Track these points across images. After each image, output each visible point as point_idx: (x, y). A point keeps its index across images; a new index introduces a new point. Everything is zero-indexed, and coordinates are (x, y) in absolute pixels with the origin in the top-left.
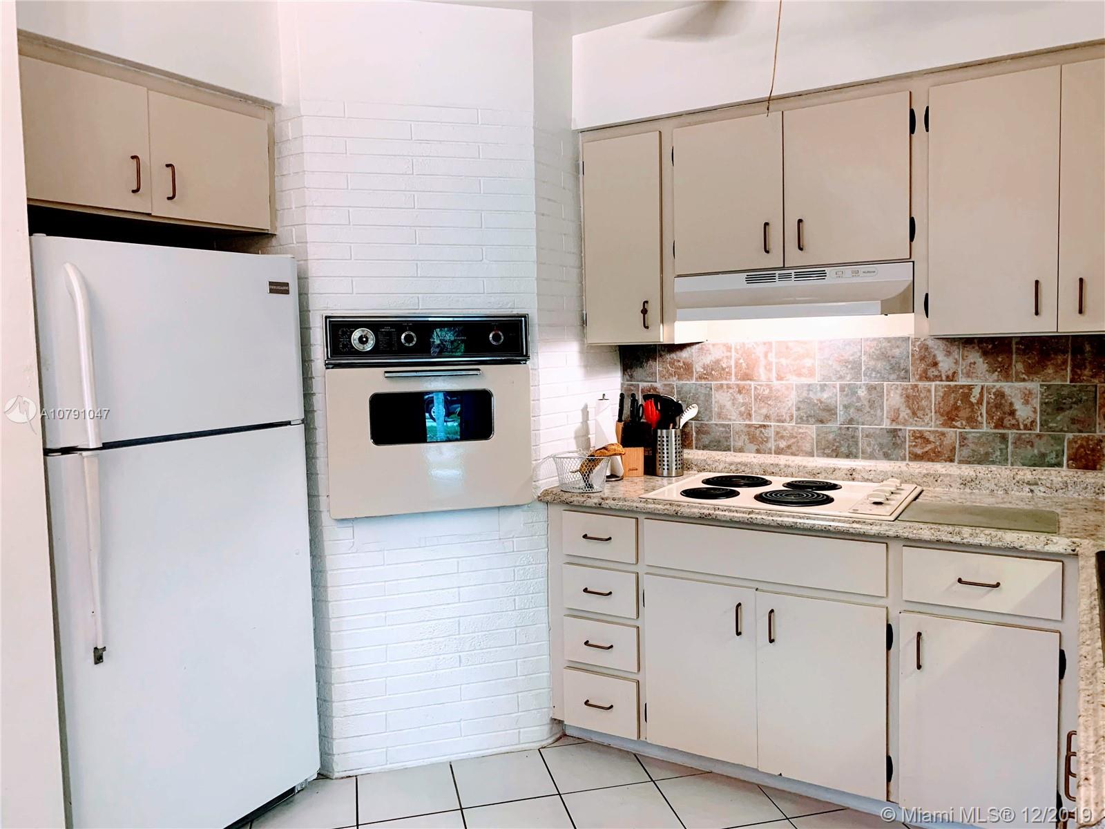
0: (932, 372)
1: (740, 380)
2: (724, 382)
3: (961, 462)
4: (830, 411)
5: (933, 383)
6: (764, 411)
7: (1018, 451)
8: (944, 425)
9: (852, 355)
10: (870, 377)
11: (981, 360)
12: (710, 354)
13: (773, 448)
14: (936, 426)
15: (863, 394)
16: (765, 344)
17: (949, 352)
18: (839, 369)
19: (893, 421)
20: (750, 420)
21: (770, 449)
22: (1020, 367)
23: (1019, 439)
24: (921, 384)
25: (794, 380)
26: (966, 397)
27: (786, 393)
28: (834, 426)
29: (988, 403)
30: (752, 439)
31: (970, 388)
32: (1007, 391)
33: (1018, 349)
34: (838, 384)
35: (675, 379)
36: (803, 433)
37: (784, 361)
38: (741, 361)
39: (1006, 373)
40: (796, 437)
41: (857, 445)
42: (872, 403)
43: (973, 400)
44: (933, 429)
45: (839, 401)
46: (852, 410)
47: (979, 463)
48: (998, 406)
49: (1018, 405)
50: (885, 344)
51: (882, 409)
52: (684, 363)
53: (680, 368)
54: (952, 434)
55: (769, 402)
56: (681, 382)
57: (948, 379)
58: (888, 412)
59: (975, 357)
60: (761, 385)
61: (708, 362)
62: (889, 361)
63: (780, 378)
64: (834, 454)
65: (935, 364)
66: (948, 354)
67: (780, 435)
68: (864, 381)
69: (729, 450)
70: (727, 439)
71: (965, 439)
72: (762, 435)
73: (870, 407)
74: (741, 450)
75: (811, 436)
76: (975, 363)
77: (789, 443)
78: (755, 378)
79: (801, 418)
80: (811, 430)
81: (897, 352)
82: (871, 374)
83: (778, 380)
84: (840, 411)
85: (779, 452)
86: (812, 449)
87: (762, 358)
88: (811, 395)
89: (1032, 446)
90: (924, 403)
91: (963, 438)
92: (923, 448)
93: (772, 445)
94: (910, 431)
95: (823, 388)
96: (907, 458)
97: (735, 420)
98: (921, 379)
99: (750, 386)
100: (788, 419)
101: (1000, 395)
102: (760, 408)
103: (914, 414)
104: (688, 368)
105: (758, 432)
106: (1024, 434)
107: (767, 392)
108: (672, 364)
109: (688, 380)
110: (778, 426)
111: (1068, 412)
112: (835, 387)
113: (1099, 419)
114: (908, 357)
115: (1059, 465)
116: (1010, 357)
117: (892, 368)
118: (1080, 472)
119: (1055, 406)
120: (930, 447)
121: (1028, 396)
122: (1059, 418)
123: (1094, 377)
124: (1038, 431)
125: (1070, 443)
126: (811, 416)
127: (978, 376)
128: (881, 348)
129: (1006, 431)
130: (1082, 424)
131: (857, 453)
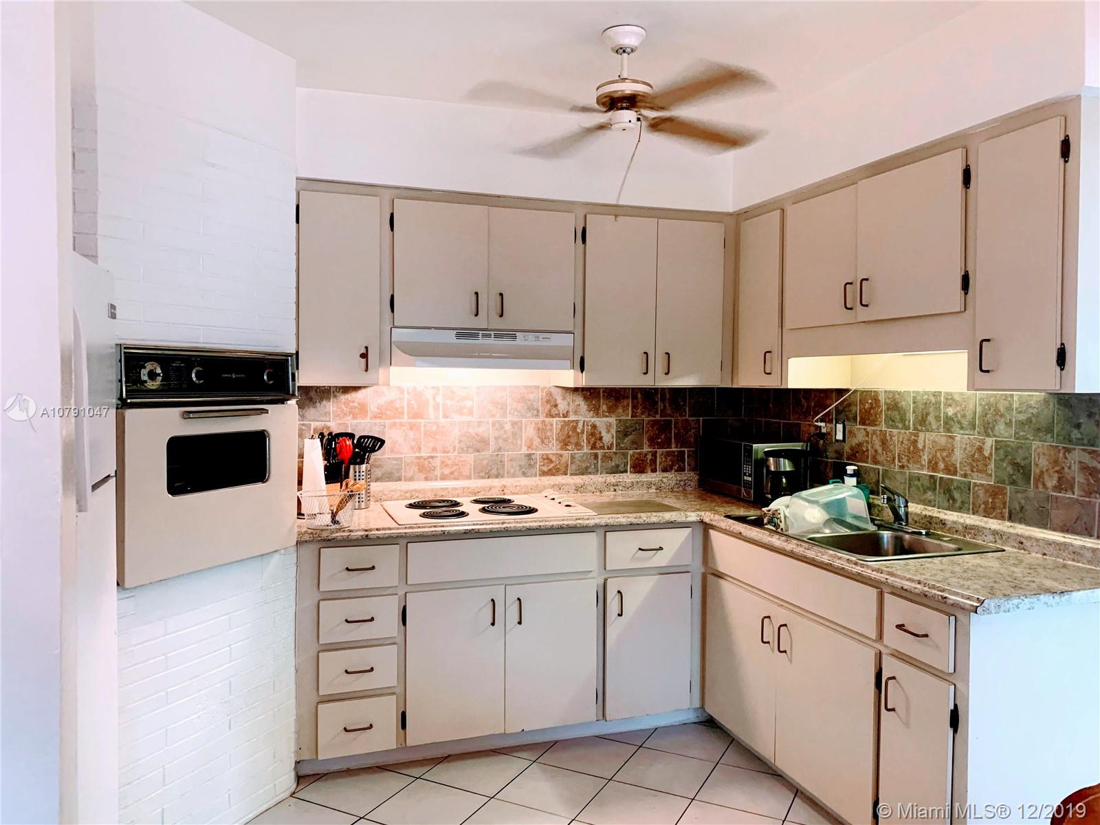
0: (554, 411)
1: (412, 418)
2: (397, 420)
3: (571, 474)
4: (485, 442)
5: (555, 419)
6: (432, 445)
7: (604, 464)
8: (562, 449)
9: (501, 398)
10: (513, 414)
11: (583, 403)
12: (383, 396)
13: (439, 475)
14: (557, 450)
15: (508, 428)
16: (433, 388)
17: (564, 397)
18: (491, 409)
19: (529, 447)
20: (419, 453)
21: (436, 476)
22: (604, 407)
23: (605, 456)
24: (547, 420)
25: (457, 418)
26: (575, 428)
27: (451, 428)
28: (487, 453)
29: (587, 432)
30: (421, 469)
31: (577, 422)
32: (598, 424)
33: (604, 395)
34: (491, 420)
35: (349, 418)
36: (463, 461)
37: (448, 402)
38: (413, 402)
39: (596, 410)
40: (457, 465)
41: (504, 468)
42: (514, 435)
43: (579, 431)
44: (554, 452)
45: (491, 434)
46: (500, 441)
47: (583, 474)
48: (593, 434)
49: (604, 434)
50: (523, 391)
51: (522, 440)
52: (359, 404)
53: (355, 408)
54: (566, 454)
55: (437, 437)
56: (355, 421)
57: (564, 416)
58: (525, 442)
59: (579, 401)
60: (430, 423)
61: (383, 403)
62: (527, 403)
63: (445, 416)
64: (487, 476)
65: (556, 406)
66: (564, 399)
67: (445, 464)
68: (509, 418)
69: (400, 480)
70: (399, 470)
71: (574, 458)
72: (429, 465)
73: (513, 437)
74: (411, 479)
75: (470, 463)
76: (579, 405)
77: (452, 470)
78: (425, 417)
79: (462, 449)
80: (470, 458)
81: (531, 396)
82: (514, 412)
83: (443, 418)
84: (492, 442)
85: (443, 478)
86: (470, 473)
87: (431, 401)
88: (471, 430)
89: (611, 460)
90: (549, 434)
91: (573, 457)
92: (548, 467)
93: (438, 472)
94: (540, 455)
95: (480, 424)
96: (538, 475)
97: (406, 454)
98: (547, 416)
99: (421, 423)
100: (452, 450)
101: (594, 427)
102: (428, 442)
103: (543, 442)
104: (363, 409)
105: (426, 462)
106: (607, 453)
107: (434, 428)
108: (347, 403)
109: (363, 419)
110: (444, 456)
111: (630, 437)
112: (488, 423)
113: (645, 441)
114: (539, 400)
115: (626, 471)
116: (599, 401)
117: (529, 409)
118: (638, 475)
119: (623, 433)
120: (552, 465)
121: (609, 427)
122: (625, 441)
123: (642, 414)
124: (614, 450)
125: (631, 457)
126: (470, 447)
127: (582, 414)
128: (521, 394)
129: (597, 451)
130: (637, 444)
131: (504, 474)
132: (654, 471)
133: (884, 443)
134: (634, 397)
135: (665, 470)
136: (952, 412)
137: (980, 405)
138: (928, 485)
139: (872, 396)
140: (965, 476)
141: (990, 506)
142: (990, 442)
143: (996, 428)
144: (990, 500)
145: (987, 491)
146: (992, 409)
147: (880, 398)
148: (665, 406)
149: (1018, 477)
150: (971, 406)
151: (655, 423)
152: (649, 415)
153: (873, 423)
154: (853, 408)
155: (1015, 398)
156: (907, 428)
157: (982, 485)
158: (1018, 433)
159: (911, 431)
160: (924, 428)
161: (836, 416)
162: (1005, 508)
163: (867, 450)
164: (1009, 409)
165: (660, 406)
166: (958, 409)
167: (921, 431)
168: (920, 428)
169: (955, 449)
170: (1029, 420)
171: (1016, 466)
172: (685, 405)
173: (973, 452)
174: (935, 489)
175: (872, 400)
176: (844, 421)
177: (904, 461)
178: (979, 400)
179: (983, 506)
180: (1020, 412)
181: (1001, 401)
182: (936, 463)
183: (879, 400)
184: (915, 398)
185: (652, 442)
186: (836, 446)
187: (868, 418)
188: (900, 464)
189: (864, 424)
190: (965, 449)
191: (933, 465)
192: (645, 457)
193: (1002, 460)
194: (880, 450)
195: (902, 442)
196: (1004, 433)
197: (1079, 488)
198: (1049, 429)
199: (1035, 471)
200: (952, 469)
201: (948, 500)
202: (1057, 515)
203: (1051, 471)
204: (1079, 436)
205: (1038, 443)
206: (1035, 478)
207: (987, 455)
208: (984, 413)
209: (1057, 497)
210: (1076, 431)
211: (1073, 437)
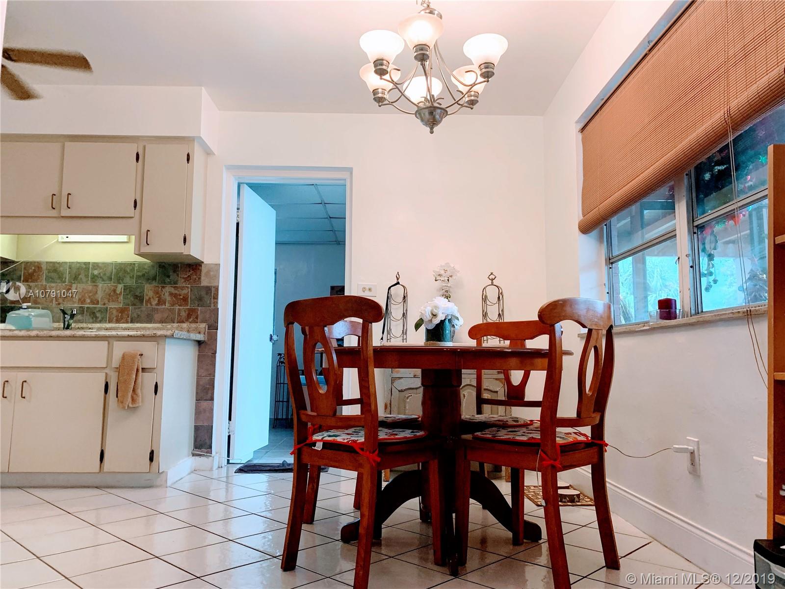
136: (97, 272)
137: (115, 269)
140: (104, 304)
141: (119, 318)
142: (120, 287)
143: (125, 279)
144: (120, 315)
145: (117, 311)
146: (122, 270)
147: (42, 266)
149: (137, 301)
150: (110, 269)
153: (35, 281)
154: (18, 273)
155: (136, 265)
156: (65, 282)
157: (115, 308)
158: (137, 281)
160: (76, 282)
162: (128, 317)
164: (132, 270)
166: (101, 271)
167: (74, 283)
168: (73, 282)
169: (98, 292)
170: (143, 275)
171: (136, 297)
173: (110, 292)
174: (84, 313)
175: (35, 267)
177: (60, 300)
178: (115, 266)
179: (115, 318)
180: (138, 272)
181: (128, 266)
182: (85, 300)
183: (42, 268)
184: (69, 265)
187: (30, 278)
188: (57, 303)
189: (27, 282)
190: (105, 291)
191: (82, 301)
193: (127, 294)
196: (129, 281)
197: (168, 303)
198: (154, 279)
199: (146, 298)
200: (95, 302)
201: (93, 318)
202: (157, 316)
203: (155, 297)
204: (169, 280)
205: (148, 285)
206: (146, 301)
207: (118, 293)
208: (117, 273)
209: (157, 308)
210: (167, 279)
211: (166, 281)
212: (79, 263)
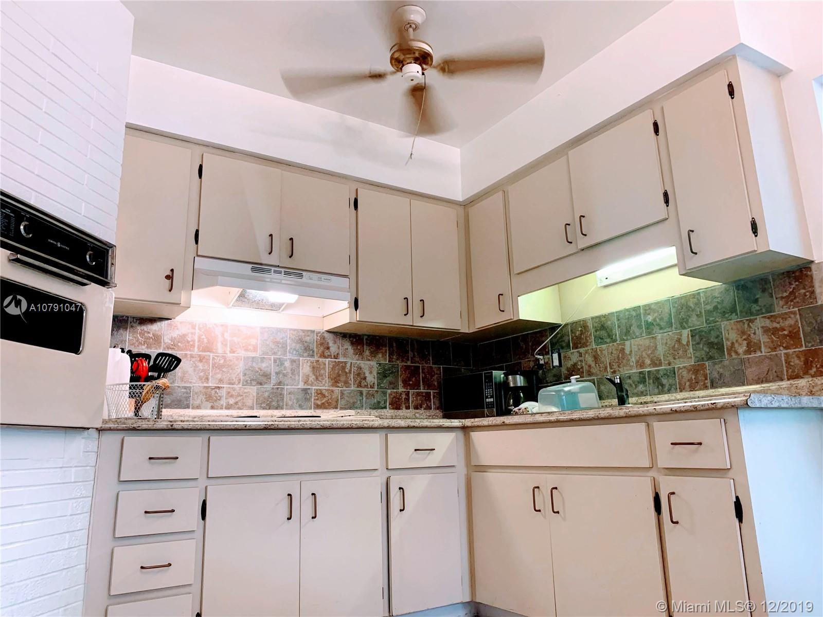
0: (327, 353)
1: (202, 351)
2: (189, 353)
3: (340, 409)
4: (267, 376)
5: (327, 360)
6: (219, 376)
7: (368, 401)
8: (333, 386)
9: (282, 339)
10: (292, 353)
11: (350, 347)
12: (177, 329)
13: (224, 404)
14: (329, 386)
15: (288, 365)
16: (222, 325)
17: (335, 341)
18: (273, 347)
19: (305, 383)
20: (207, 383)
21: (222, 405)
22: (367, 353)
23: (368, 393)
24: (321, 360)
25: (242, 353)
26: (344, 368)
27: (237, 362)
28: (268, 387)
29: (354, 372)
30: (209, 398)
31: (345, 363)
32: (362, 366)
33: (367, 343)
34: (272, 357)
35: (143, 347)
36: (247, 393)
37: (235, 339)
38: (203, 337)
39: (360, 353)
40: (242, 395)
41: (283, 399)
42: (293, 371)
43: (347, 371)
44: (327, 388)
45: (273, 369)
46: (281, 376)
47: (350, 409)
48: (359, 374)
49: (367, 375)
50: (301, 333)
51: (299, 375)
52: (154, 335)
53: (149, 338)
54: (337, 390)
55: (223, 370)
56: (149, 351)
57: (335, 357)
58: (302, 377)
59: (347, 345)
60: (218, 356)
61: (176, 336)
62: (304, 344)
63: (232, 352)
64: (268, 407)
65: (328, 348)
66: (335, 343)
67: (230, 394)
68: (289, 356)
69: (188, 407)
70: (187, 398)
71: (343, 394)
72: (216, 395)
73: (292, 374)
74: (198, 407)
75: (252, 395)
76: (347, 349)
77: (237, 400)
78: (214, 351)
79: (246, 381)
80: (253, 390)
81: (308, 339)
82: (293, 352)
83: (230, 352)
84: (273, 377)
85: (228, 407)
86: (253, 404)
87: (220, 336)
88: (254, 365)
89: (374, 398)
90: (322, 372)
91: (342, 393)
92: (322, 401)
93: (223, 402)
94: (315, 389)
95: (263, 360)
96: (313, 407)
97: (195, 383)
98: (320, 357)
99: (209, 356)
100: (237, 382)
101: (359, 368)
102: (216, 374)
103: (317, 378)
104: (157, 339)
105: (213, 392)
106: (370, 390)
107: (222, 362)
108: (142, 334)
109: (157, 349)
110: (229, 387)
111: (388, 378)
112: (270, 360)
113: (400, 383)
114: (314, 342)
115: (385, 408)
116: (363, 346)
117: (305, 349)
118: (396, 411)
119: (383, 375)
120: (325, 399)
121: (371, 368)
122: (385, 381)
123: (397, 360)
124: (376, 389)
125: (389, 395)
126: (253, 380)
127: (348, 356)
128: (299, 336)
129: (362, 389)
130: (393, 385)
131: (283, 406)
132: (408, 408)
133: (596, 358)
134: (391, 346)
135: (416, 408)
136: (651, 318)
137: (674, 307)
138: (638, 380)
139: (582, 325)
140: (669, 364)
141: (694, 381)
142: (686, 333)
143: (690, 321)
144: (693, 377)
145: (689, 371)
146: (684, 308)
147: (588, 324)
148: (414, 354)
149: (714, 352)
150: (667, 310)
151: (407, 367)
152: (403, 361)
153: (585, 345)
154: (566, 339)
155: (701, 295)
156: (615, 341)
157: (684, 367)
158: (708, 320)
159: (618, 342)
160: (629, 337)
161: (551, 348)
162: (706, 379)
163: (582, 368)
164: (698, 304)
165: (410, 354)
166: (656, 314)
167: (627, 340)
168: (625, 338)
169: (658, 346)
170: (716, 308)
171: (711, 345)
172: (429, 354)
173: (674, 344)
174: (645, 382)
175: (581, 327)
176: (559, 350)
177: (615, 367)
178: (672, 303)
179: (688, 384)
180: (707, 304)
181: (691, 300)
182: (643, 362)
183: (588, 326)
184: (618, 317)
185: (406, 383)
186: (555, 371)
187: (579, 343)
188: (612, 370)
189: (577, 348)
190: (666, 343)
191: (641, 364)
192: (400, 396)
193: (698, 344)
194: (593, 364)
195: (612, 353)
196: (697, 322)
197: (765, 346)
198: (733, 310)
199: (727, 344)
200: (658, 362)
201: (658, 387)
202: (751, 372)
203: (740, 340)
204: (758, 308)
205: (725, 322)
206: (727, 349)
207: (685, 343)
208: (678, 313)
209: (748, 359)
210: (755, 306)
211: (754, 310)
212: (627, 310)
